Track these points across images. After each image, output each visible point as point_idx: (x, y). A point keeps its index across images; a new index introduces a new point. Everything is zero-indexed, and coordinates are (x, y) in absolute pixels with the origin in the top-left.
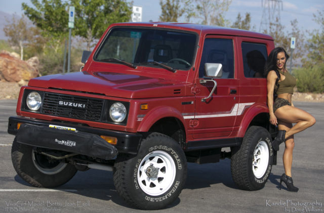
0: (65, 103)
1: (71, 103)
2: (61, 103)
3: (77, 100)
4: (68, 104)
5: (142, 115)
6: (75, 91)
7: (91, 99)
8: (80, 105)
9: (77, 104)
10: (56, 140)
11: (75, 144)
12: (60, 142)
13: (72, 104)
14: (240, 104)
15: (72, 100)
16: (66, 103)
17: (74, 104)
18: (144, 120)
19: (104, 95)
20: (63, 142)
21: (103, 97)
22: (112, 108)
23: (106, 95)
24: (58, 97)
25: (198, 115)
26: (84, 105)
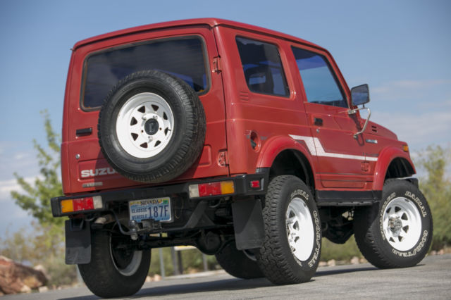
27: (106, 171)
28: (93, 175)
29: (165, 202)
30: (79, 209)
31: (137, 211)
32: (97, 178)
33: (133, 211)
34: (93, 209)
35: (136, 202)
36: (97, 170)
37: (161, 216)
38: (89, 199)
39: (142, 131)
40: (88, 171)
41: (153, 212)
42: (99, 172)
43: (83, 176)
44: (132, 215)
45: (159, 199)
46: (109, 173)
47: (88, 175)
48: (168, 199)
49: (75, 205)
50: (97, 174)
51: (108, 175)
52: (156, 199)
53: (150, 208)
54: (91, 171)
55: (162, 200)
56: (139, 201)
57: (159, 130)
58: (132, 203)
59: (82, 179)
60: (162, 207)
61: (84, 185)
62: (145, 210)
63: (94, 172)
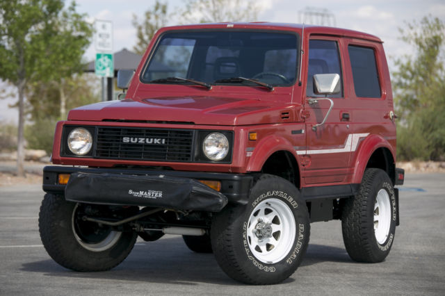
0: (132, 139)
1: (143, 139)
2: (126, 140)
3: (151, 133)
4: (138, 140)
5: (251, 148)
6: (145, 121)
7: (172, 131)
8: (157, 141)
9: (152, 140)
10: (131, 192)
11: (160, 195)
12: (136, 194)
13: (145, 141)
14: (354, 135)
15: (143, 134)
16: (134, 140)
17: (147, 139)
18: (254, 155)
19: (192, 123)
20: (141, 193)
21: (191, 126)
22: (206, 141)
23: (196, 123)
24: (119, 132)
25: (309, 149)
26: (164, 141)
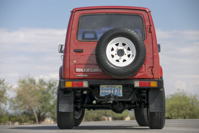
27: (90, 70)
28: (82, 71)
29: (119, 87)
30: (75, 86)
31: (104, 90)
32: (84, 73)
33: (102, 90)
34: (83, 87)
35: (104, 86)
36: (85, 69)
37: (117, 93)
38: (81, 82)
39: (116, 54)
40: (80, 69)
41: (112, 91)
42: (86, 70)
43: (77, 71)
44: (101, 91)
45: (116, 86)
46: (91, 71)
47: (80, 71)
48: (121, 86)
49: (73, 84)
50: (85, 71)
51: (91, 72)
52: (115, 86)
53: (111, 89)
54: (82, 69)
55: (117, 86)
56: (106, 86)
57: (124, 55)
58: (101, 87)
59: (76, 72)
60: (118, 89)
61: (77, 75)
62: (108, 90)
63: (83, 70)
